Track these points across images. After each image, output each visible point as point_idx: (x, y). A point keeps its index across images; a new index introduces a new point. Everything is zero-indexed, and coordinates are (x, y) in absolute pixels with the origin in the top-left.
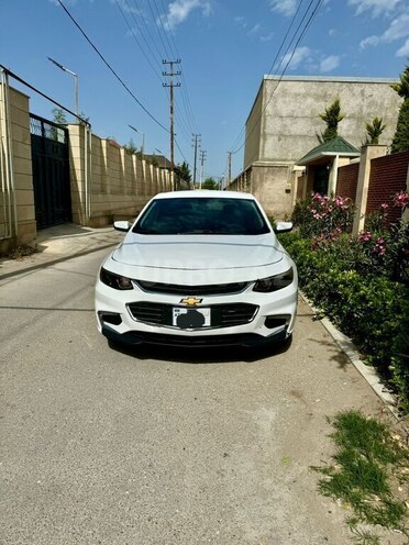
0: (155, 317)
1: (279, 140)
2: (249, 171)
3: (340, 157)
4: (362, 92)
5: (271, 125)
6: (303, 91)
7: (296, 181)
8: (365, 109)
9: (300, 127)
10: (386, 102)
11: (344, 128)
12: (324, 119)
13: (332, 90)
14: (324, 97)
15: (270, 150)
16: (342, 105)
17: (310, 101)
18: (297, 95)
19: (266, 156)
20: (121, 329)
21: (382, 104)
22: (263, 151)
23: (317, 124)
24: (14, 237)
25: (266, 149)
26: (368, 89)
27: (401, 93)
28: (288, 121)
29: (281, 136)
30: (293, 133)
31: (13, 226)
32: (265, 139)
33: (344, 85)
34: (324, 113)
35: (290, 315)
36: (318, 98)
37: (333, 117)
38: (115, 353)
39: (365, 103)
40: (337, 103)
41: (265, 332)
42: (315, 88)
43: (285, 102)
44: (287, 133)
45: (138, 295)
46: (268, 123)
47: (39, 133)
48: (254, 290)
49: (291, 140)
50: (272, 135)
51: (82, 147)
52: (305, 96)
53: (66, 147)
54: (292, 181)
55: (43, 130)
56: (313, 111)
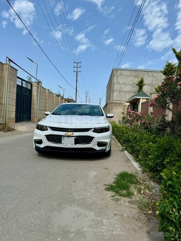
0: (55, 140)
1: (119, 93)
2: (107, 105)
3: (142, 99)
4: (153, 75)
5: (116, 87)
6: (129, 74)
7: (126, 109)
8: (154, 82)
9: (128, 88)
11: (145, 89)
12: (137, 85)
13: (141, 74)
14: (137, 77)
15: (115, 96)
16: (144, 80)
17: (131, 78)
18: (126, 76)
19: (114, 99)
20: (42, 146)
23: (135, 87)
24: (5, 123)
25: (114, 96)
26: (155, 74)
27: (164, 74)
28: (123, 86)
29: (120, 91)
30: (125, 90)
31: (6, 119)
32: (113, 93)
33: (145, 73)
34: (137, 83)
35: (107, 143)
36: (135, 77)
37: (141, 85)
38: (40, 157)
39: (154, 79)
40: (142, 79)
41: (98, 148)
42: (134, 73)
43: (121, 78)
44: (122, 90)
45: (50, 132)
46: (114, 86)
47: (20, 84)
48: (93, 131)
49: (124, 93)
50: (116, 91)
51: (38, 91)
52: (130, 76)
53: (31, 91)
54: (124, 109)
55: (22, 83)
56: (133, 82)
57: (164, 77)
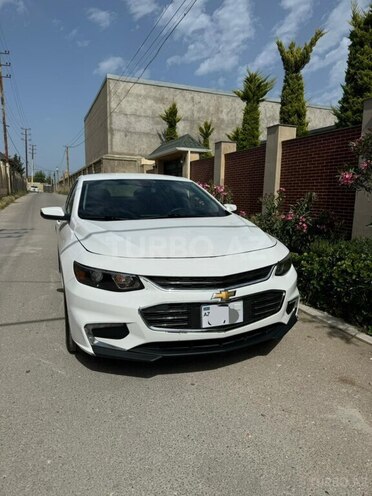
1: (126, 136)
2: (97, 163)
3: (192, 152)
4: (193, 98)
5: (117, 121)
6: (143, 92)
8: (196, 113)
9: (144, 126)
10: (211, 108)
12: (164, 119)
13: (168, 95)
14: (161, 100)
15: (118, 144)
16: (178, 107)
18: (138, 96)
19: (115, 149)
21: (208, 110)
22: (112, 144)
23: (158, 123)
25: (114, 143)
26: (197, 97)
27: (243, 99)
28: (133, 119)
29: (127, 132)
30: (138, 130)
32: (112, 134)
33: (177, 91)
34: (164, 114)
36: (157, 100)
37: (171, 118)
39: (196, 108)
40: (174, 106)
42: (153, 92)
43: (128, 101)
44: (132, 130)
46: (114, 120)
49: (136, 137)
50: (119, 130)
52: (146, 97)
56: (153, 112)
57: (244, 104)
